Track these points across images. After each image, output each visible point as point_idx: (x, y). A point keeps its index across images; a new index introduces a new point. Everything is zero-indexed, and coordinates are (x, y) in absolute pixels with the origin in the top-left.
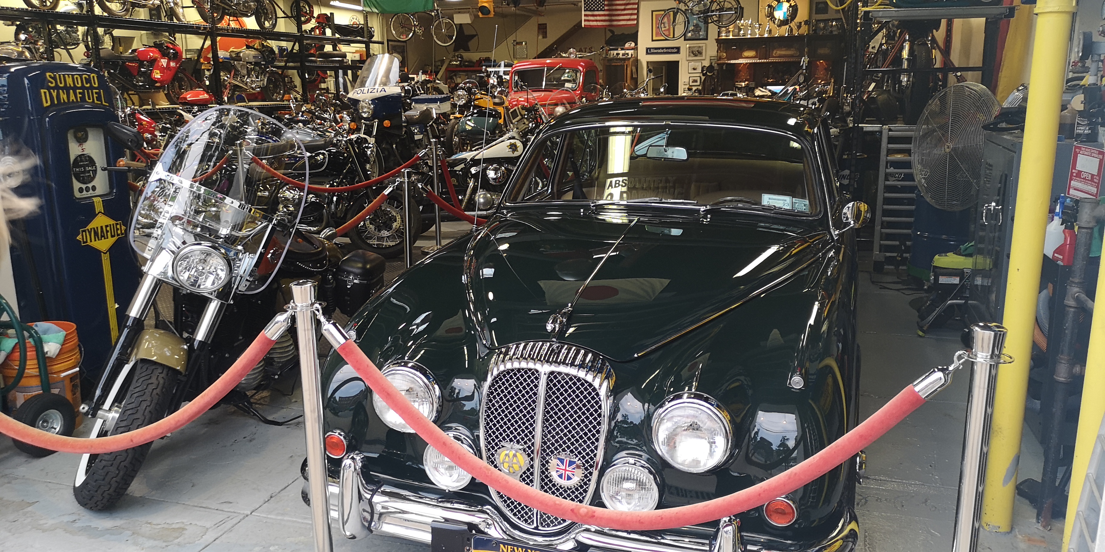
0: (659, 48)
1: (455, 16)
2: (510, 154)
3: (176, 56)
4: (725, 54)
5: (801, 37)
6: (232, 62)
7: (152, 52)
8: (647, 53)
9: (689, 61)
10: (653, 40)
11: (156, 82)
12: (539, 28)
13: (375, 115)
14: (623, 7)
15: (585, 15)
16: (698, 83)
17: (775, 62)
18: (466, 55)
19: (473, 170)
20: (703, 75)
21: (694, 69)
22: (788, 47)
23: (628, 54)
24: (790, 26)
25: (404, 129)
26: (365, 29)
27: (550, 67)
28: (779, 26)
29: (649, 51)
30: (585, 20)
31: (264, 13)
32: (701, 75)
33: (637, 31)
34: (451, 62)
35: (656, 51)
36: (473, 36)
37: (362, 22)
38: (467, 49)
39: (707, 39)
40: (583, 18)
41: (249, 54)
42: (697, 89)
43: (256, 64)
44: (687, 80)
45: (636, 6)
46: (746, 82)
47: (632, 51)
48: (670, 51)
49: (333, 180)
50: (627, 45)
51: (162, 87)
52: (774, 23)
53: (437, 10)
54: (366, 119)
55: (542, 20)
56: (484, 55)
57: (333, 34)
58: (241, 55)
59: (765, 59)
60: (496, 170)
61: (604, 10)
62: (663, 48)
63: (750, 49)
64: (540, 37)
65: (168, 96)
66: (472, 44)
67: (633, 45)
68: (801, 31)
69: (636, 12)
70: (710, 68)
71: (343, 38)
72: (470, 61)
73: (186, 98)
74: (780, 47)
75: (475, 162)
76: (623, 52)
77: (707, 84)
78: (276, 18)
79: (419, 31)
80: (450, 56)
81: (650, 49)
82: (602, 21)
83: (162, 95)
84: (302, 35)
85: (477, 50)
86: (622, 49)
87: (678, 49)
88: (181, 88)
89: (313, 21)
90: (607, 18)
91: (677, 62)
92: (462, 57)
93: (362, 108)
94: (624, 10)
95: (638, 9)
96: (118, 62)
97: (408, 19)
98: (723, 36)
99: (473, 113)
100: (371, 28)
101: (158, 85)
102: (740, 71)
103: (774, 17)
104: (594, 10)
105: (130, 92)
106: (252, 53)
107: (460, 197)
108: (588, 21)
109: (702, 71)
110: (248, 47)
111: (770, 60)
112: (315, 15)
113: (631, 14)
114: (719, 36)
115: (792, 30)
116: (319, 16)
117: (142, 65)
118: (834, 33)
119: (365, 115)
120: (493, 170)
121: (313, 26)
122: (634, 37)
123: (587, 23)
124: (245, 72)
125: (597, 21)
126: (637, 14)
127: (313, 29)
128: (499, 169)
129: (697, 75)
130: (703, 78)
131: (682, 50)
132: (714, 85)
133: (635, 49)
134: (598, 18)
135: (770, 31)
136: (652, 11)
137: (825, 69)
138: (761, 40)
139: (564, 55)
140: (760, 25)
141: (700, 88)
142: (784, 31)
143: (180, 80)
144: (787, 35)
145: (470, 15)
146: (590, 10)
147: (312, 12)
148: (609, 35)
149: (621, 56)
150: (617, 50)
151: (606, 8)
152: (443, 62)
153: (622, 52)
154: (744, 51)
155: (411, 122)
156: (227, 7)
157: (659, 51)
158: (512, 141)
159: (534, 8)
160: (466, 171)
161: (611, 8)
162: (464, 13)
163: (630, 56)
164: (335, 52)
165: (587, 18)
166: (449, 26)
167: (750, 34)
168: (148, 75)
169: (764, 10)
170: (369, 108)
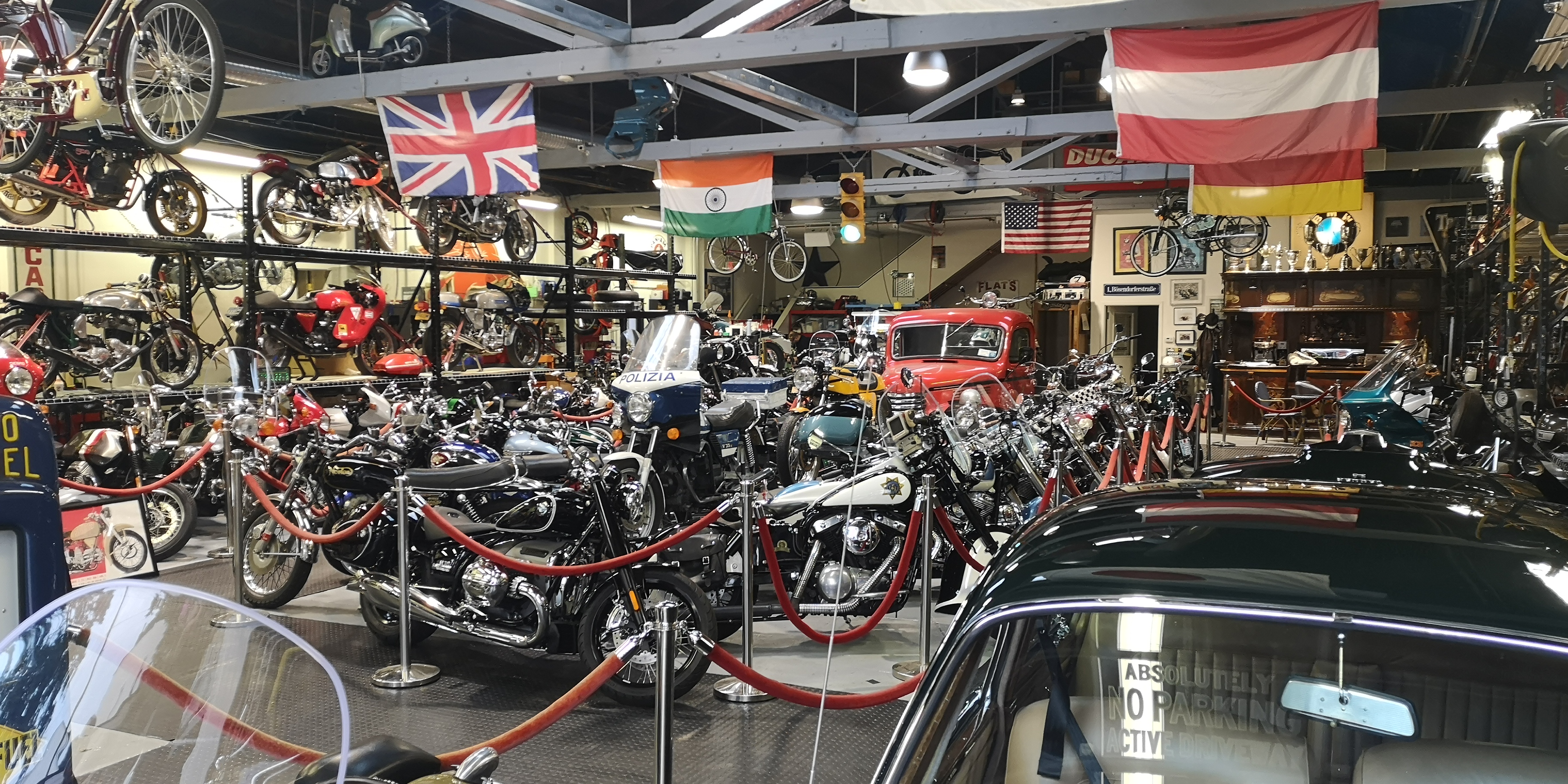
0: (1125, 286)
1: (807, 236)
2: (887, 500)
3: (377, 302)
4: (1237, 298)
5: (1366, 271)
6: (461, 309)
7: (340, 296)
8: (1106, 293)
9: (1176, 306)
10: (1115, 274)
11: (340, 342)
12: (933, 254)
13: (653, 419)
14: (1067, 223)
15: (1007, 235)
16: (1191, 341)
17: (1324, 312)
18: (822, 292)
19: (819, 526)
20: (1200, 328)
21: (1184, 319)
22: (1346, 289)
23: (1074, 294)
24: (1347, 256)
25: (703, 443)
26: (669, 258)
27: (954, 324)
28: (1329, 255)
29: (1108, 290)
30: (1006, 243)
31: (517, 236)
32: (1196, 328)
33: (1090, 260)
34: (797, 301)
35: (1120, 290)
36: (833, 264)
37: (666, 248)
38: (823, 283)
39: (1204, 272)
40: (1004, 239)
41: (490, 298)
42: (1189, 351)
43: (500, 312)
44: (1172, 336)
45: (1089, 222)
46: (1272, 342)
47: (1082, 290)
48: (1143, 289)
49: (562, 549)
50: (1073, 281)
51: (351, 349)
52: (1320, 250)
53: (779, 230)
54: (639, 425)
55: (938, 241)
56: (850, 292)
57: (622, 266)
58: (477, 298)
59: (1307, 306)
60: (860, 525)
61: (1037, 228)
62: (1131, 286)
63: (1279, 289)
64: (935, 265)
65: (359, 363)
66: (830, 275)
67: (1083, 279)
68: (1367, 262)
69: (1088, 230)
70: (1212, 318)
71: (637, 272)
72: (827, 301)
73: (383, 366)
74: (1330, 289)
75: (823, 512)
76: (1067, 291)
77: (1207, 342)
78: (536, 242)
79: (751, 260)
80: (797, 293)
81: (1111, 286)
82: (1033, 243)
83: (349, 361)
84: (572, 268)
85: (837, 285)
86: (1066, 287)
87: (1157, 286)
88: (379, 349)
89: (596, 244)
90: (1041, 239)
91: (1155, 308)
92: (814, 294)
93: (634, 405)
94: (1069, 227)
95: (1091, 226)
96: (285, 313)
97: (735, 242)
98: (1234, 269)
99: (825, 409)
100: (678, 256)
101: (343, 346)
102: (1262, 322)
103: (1317, 242)
104: (1020, 228)
105: (300, 357)
106: (496, 295)
107: (793, 575)
108: (1012, 243)
109: (1198, 321)
110: (490, 286)
111: (1316, 308)
112: (600, 236)
113: (1081, 234)
114: (1224, 269)
115: (1350, 262)
116: (605, 239)
117: (321, 316)
118: (1423, 267)
119: (637, 419)
120: (855, 525)
121: (596, 252)
122: (1084, 267)
123: (1010, 247)
124: (480, 324)
125: (1025, 243)
126: (1091, 234)
127: (595, 257)
128: (866, 524)
129: (1190, 328)
130: (1199, 333)
131: (1162, 289)
132: (1218, 344)
133: (1087, 286)
134: (1027, 239)
135: (1314, 263)
136: (1115, 230)
137: (1407, 323)
138: (1299, 277)
139: (976, 301)
140: (1296, 252)
141: (1195, 348)
142: (1338, 262)
143: (379, 338)
144: (1341, 270)
145: (830, 234)
146: (1015, 228)
147: (595, 232)
148: (1043, 264)
149: (1063, 297)
150: (1057, 287)
151: (1040, 224)
152: (786, 301)
153: (1064, 291)
154: (1270, 293)
155: (715, 425)
156: (460, 228)
157: (1125, 290)
158: (892, 476)
159: (926, 224)
160: (805, 527)
161: (1047, 224)
162: (821, 231)
163: (1078, 298)
164: (622, 292)
165: (1009, 239)
166: (795, 252)
167: (1280, 267)
168: (328, 332)
169: (1300, 231)
170: (645, 406)
